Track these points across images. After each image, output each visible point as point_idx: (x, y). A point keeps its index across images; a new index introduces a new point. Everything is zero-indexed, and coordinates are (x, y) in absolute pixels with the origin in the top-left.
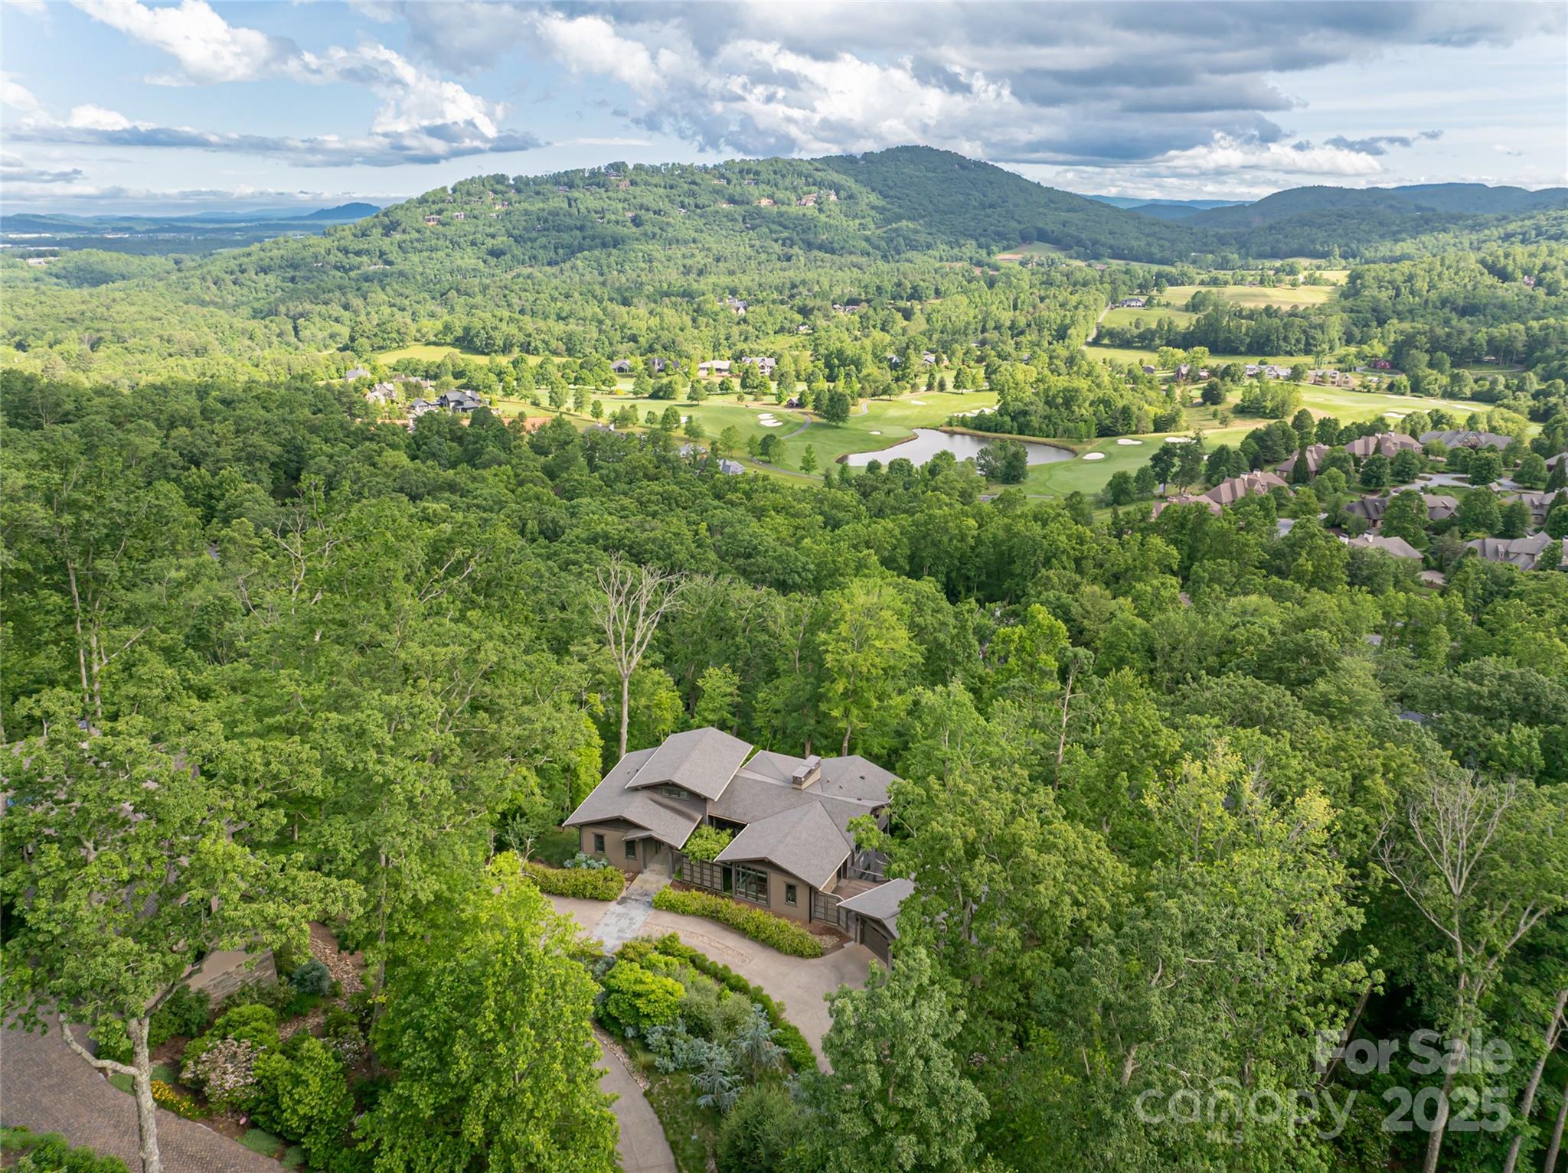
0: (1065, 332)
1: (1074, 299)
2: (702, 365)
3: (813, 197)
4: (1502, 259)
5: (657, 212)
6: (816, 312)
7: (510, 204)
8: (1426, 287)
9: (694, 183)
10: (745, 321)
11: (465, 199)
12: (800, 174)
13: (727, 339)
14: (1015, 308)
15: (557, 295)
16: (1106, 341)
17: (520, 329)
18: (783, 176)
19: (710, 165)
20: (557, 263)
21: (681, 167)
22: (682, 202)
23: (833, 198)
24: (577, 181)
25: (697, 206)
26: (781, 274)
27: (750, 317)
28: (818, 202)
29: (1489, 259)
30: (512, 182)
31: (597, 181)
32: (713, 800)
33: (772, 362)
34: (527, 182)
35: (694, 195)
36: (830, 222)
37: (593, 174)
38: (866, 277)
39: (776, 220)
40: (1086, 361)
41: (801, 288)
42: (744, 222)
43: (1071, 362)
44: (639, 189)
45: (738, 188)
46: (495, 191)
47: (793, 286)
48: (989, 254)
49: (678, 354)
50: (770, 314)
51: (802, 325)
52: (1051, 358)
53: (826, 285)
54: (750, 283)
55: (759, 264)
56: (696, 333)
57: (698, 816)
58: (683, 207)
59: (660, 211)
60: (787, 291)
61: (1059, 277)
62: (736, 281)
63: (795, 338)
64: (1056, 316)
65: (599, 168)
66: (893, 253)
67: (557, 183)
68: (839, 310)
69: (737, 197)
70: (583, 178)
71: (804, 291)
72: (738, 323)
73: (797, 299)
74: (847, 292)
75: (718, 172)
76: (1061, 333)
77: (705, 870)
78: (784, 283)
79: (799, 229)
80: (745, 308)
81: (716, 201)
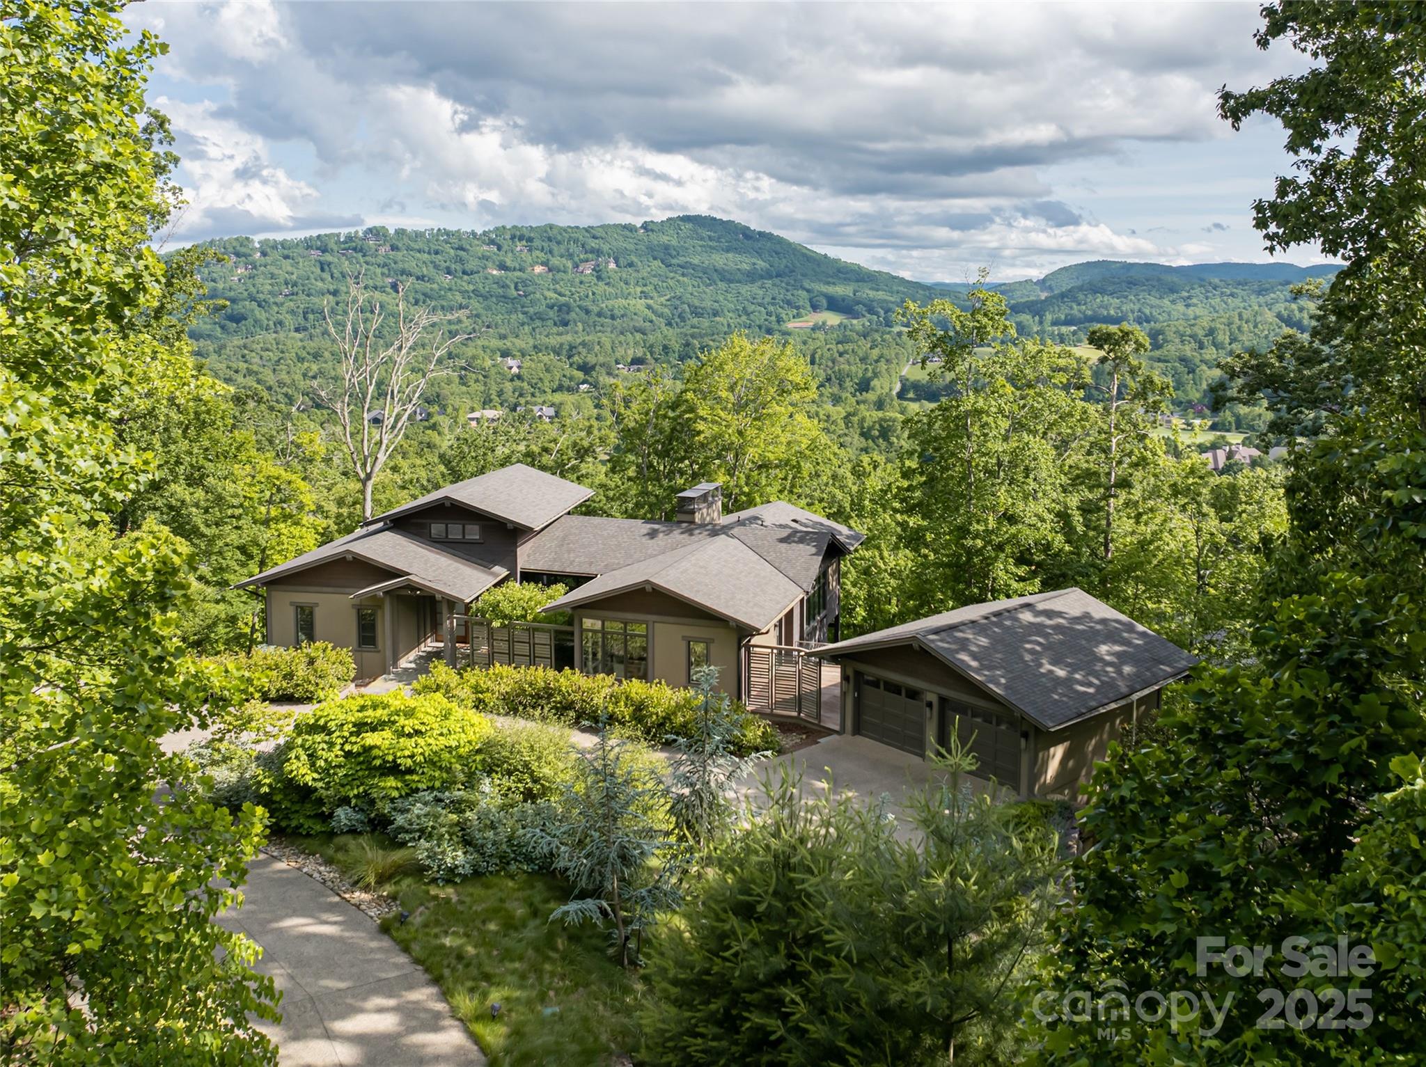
0: (869, 384)
1: (875, 353)
2: (470, 416)
3: (591, 265)
4: (1296, 312)
5: (420, 278)
6: (597, 368)
7: (255, 267)
8: (1227, 341)
9: (462, 249)
10: (519, 377)
12: (576, 241)
13: (499, 396)
14: (813, 363)
15: (304, 354)
16: (911, 395)
17: (259, 382)
18: (558, 243)
19: (479, 232)
20: (305, 329)
21: (447, 233)
22: (448, 268)
23: (612, 266)
24: (332, 245)
25: (464, 273)
26: (558, 338)
27: (524, 372)
28: (597, 270)
29: (1285, 314)
30: (257, 245)
31: (353, 246)
32: (531, 529)
33: (551, 411)
34: (275, 246)
35: (461, 261)
36: (609, 290)
37: (349, 238)
38: (651, 338)
39: (552, 287)
40: (896, 402)
41: (580, 349)
42: (516, 289)
43: (880, 405)
44: (400, 254)
45: (510, 255)
46: (238, 255)
47: (572, 347)
48: (778, 322)
49: (443, 409)
50: (548, 370)
51: (583, 383)
52: (858, 403)
53: (608, 346)
54: (524, 346)
55: (534, 329)
56: (464, 388)
57: (502, 572)
58: (449, 273)
59: (424, 276)
60: (564, 352)
61: (856, 337)
62: (509, 344)
63: (576, 397)
64: (857, 370)
65: (357, 232)
66: (678, 320)
67: (309, 247)
68: (623, 370)
69: (509, 263)
70: (338, 242)
71: (584, 351)
72: (512, 380)
73: (576, 358)
74: (630, 353)
75: (489, 239)
76: (864, 386)
77: (517, 646)
78: (561, 345)
79: (576, 296)
80: (519, 367)
81: (485, 268)
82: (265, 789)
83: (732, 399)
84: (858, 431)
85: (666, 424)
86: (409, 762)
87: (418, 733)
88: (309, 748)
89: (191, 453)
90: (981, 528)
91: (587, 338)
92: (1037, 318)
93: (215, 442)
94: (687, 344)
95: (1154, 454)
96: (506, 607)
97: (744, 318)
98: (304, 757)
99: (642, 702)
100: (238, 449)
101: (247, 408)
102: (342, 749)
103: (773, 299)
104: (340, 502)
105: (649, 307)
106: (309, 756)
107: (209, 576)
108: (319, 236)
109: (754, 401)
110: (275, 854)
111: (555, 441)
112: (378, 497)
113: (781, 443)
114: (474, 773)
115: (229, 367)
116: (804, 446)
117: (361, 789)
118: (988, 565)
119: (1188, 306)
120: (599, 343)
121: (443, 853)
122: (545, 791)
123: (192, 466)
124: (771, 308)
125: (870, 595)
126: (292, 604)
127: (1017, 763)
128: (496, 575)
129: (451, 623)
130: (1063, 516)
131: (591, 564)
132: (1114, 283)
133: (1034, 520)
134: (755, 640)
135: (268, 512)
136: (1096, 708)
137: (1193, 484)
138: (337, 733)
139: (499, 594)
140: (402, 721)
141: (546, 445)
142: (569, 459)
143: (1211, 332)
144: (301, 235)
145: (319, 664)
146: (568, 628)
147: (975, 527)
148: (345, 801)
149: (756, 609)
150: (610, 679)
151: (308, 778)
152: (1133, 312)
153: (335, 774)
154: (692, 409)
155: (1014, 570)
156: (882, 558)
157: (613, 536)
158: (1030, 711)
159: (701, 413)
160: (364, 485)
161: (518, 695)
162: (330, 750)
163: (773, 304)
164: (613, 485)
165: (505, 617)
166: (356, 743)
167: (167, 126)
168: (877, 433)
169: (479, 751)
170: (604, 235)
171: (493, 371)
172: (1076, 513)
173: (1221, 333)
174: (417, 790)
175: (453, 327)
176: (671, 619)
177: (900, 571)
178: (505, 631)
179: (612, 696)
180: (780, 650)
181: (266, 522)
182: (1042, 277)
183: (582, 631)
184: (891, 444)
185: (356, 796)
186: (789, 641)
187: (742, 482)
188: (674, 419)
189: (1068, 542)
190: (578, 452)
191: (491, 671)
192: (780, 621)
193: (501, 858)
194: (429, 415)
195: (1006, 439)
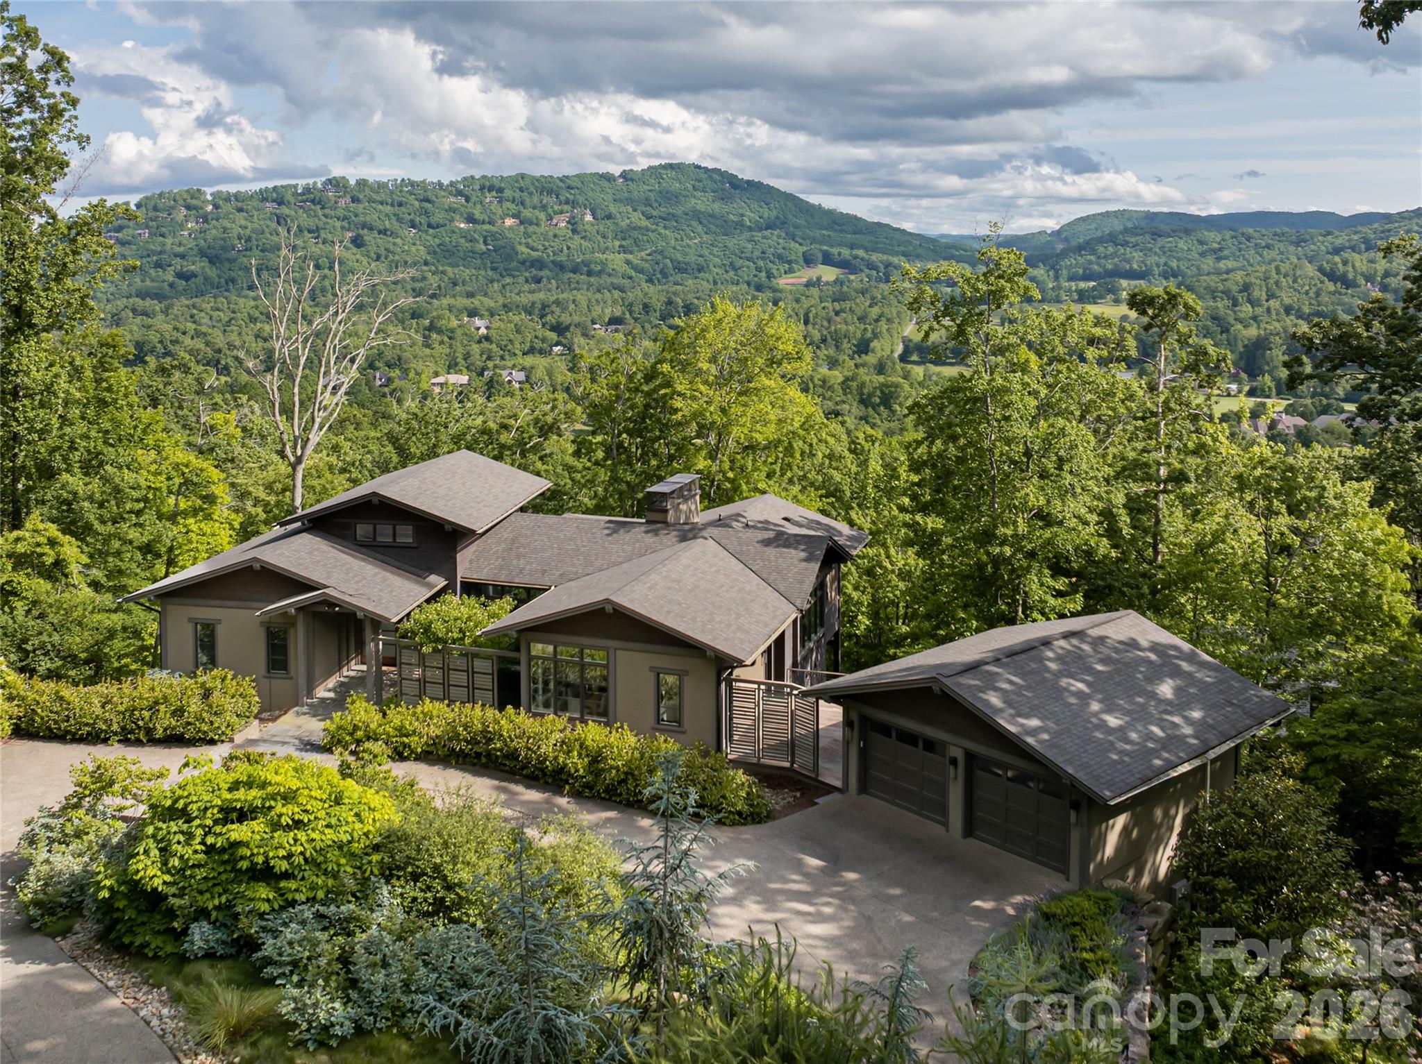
0: (868, 346)
1: (875, 311)
2: (434, 381)
3: (565, 217)
4: (1340, 266)
5: (383, 232)
6: (572, 328)
7: (206, 221)
8: (1264, 297)
9: (428, 200)
10: (487, 338)
11: (151, 214)
12: (550, 192)
13: (465, 359)
14: (806, 323)
15: (257, 314)
16: (915, 358)
17: (207, 344)
18: (531, 194)
19: (446, 182)
21: (412, 184)
22: (412, 221)
23: (589, 218)
24: (289, 197)
25: (430, 226)
26: (530, 296)
27: (493, 333)
28: (572, 222)
29: (1327, 267)
30: (209, 198)
31: (311, 198)
32: (473, 532)
33: (521, 376)
34: (227, 198)
35: (426, 212)
36: (585, 244)
37: (307, 190)
38: (630, 296)
39: (523, 240)
40: (898, 366)
41: (554, 308)
42: (485, 243)
43: (880, 369)
44: (361, 206)
45: (479, 206)
46: (188, 207)
47: (544, 306)
48: (769, 277)
49: (406, 372)
50: (518, 331)
51: (556, 345)
52: (857, 366)
53: (584, 304)
54: (492, 304)
55: (504, 287)
56: (427, 351)
57: (439, 582)
58: (413, 227)
59: (386, 230)
60: (537, 312)
61: (853, 294)
62: (476, 302)
63: (549, 360)
64: (856, 330)
65: (315, 183)
66: (659, 276)
67: (264, 200)
68: (599, 330)
69: (478, 216)
70: (295, 194)
71: (557, 310)
72: (479, 342)
73: (549, 318)
74: (608, 311)
75: (455, 189)
76: (863, 348)
77: (453, 675)
78: (533, 304)
79: (550, 251)
80: (487, 328)
81: (452, 220)
82: (105, 894)
83: (714, 370)
84: (857, 398)
85: (639, 399)
86: (284, 865)
87: (298, 824)
88: (162, 840)
89: (88, 437)
90: (1009, 532)
91: (561, 296)
92: (1051, 273)
93: (117, 424)
94: (670, 303)
95: (1215, 440)
96: (439, 628)
97: (732, 273)
98: (155, 852)
99: (599, 753)
100: (144, 431)
101: (172, 379)
102: (203, 843)
103: (763, 253)
104: (269, 487)
105: (628, 262)
106: (161, 850)
107: (103, 580)
108: (275, 188)
109: (739, 373)
110: (111, 984)
111: (515, 417)
112: (310, 482)
113: (770, 421)
114: (368, 879)
115: (176, 329)
116: (797, 425)
117: (223, 899)
118: (1019, 577)
119: (1219, 259)
120: (574, 301)
121: (316, 1005)
122: (460, 903)
123: (89, 452)
124: (761, 263)
125: (875, 600)
126: (190, 620)
127: (1066, 842)
128: (430, 586)
129: (376, 645)
130: (1107, 515)
131: (544, 572)
132: (1137, 235)
133: (1073, 522)
134: (738, 672)
135: (176, 505)
136: (1164, 771)
137: (1262, 476)
138: (197, 822)
139: (431, 611)
140: (279, 808)
141: (505, 421)
142: (530, 438)
143: (1246, 288)
144: (256, 187)
145: (216, 697)
146: (513, 655)
147: (1001, 531)
148: (202, 914)
149: (738, 635)
150: (561, 722)
151: (157, 882)
152: (1158, 265)
153: (191, 876)
154: (668, 384)
155: (1051, 582)
156: (888, 557)
157: (571, 539)
158: (1081, 776)
159: (679, 388)
160: (294, 469)
161: (450, 739)
162: (188, 843)
163: (763, 259)
164: (580, 466)
165: (438, 640)
166: (220, 834)
167: (66, 64)
168: (878, 400)
169: (376, 848)
170: (580, 185)
171: (459, 332)
172: (1122, 511)
173: (1257, 288)
174: (293, 903)
175: (418, 285)
176: (637, 646)
177: (910, 572)
178: (439, 656)
179: (563, 742)
180: (769, 686)
181: (173, 517)
182: (1057, 227)
183: (530, 658)
184: (893, 412)
185: (216, 908)
186: (780, 676)
187: (727, 465)
188: (648, 394)
189: (1115, 546)
190: (541, 429)
191: (419, 708)
192: (770, 647)
193: (393, 1009)
194: (390, 380)
195: (1033, 422)
